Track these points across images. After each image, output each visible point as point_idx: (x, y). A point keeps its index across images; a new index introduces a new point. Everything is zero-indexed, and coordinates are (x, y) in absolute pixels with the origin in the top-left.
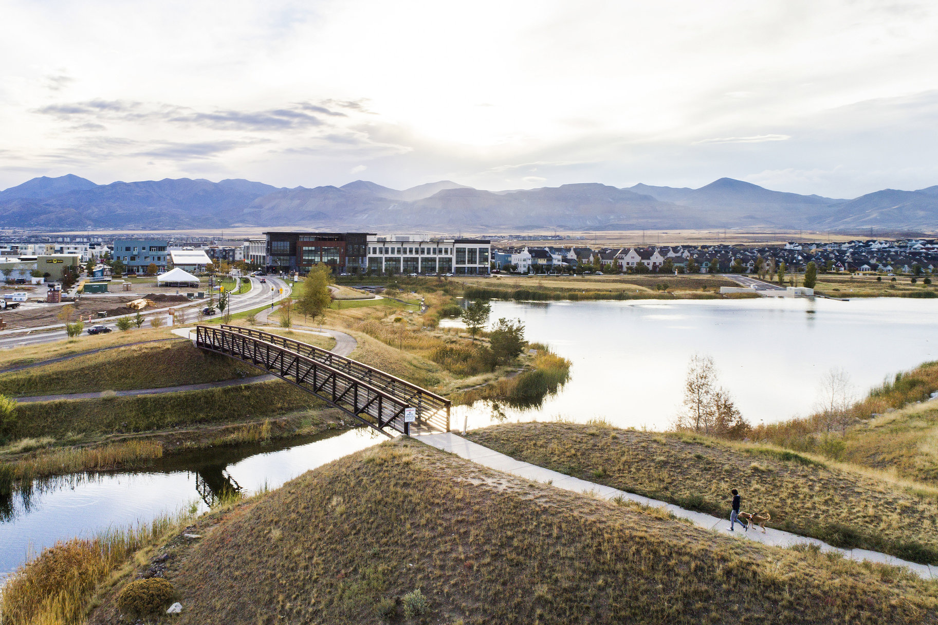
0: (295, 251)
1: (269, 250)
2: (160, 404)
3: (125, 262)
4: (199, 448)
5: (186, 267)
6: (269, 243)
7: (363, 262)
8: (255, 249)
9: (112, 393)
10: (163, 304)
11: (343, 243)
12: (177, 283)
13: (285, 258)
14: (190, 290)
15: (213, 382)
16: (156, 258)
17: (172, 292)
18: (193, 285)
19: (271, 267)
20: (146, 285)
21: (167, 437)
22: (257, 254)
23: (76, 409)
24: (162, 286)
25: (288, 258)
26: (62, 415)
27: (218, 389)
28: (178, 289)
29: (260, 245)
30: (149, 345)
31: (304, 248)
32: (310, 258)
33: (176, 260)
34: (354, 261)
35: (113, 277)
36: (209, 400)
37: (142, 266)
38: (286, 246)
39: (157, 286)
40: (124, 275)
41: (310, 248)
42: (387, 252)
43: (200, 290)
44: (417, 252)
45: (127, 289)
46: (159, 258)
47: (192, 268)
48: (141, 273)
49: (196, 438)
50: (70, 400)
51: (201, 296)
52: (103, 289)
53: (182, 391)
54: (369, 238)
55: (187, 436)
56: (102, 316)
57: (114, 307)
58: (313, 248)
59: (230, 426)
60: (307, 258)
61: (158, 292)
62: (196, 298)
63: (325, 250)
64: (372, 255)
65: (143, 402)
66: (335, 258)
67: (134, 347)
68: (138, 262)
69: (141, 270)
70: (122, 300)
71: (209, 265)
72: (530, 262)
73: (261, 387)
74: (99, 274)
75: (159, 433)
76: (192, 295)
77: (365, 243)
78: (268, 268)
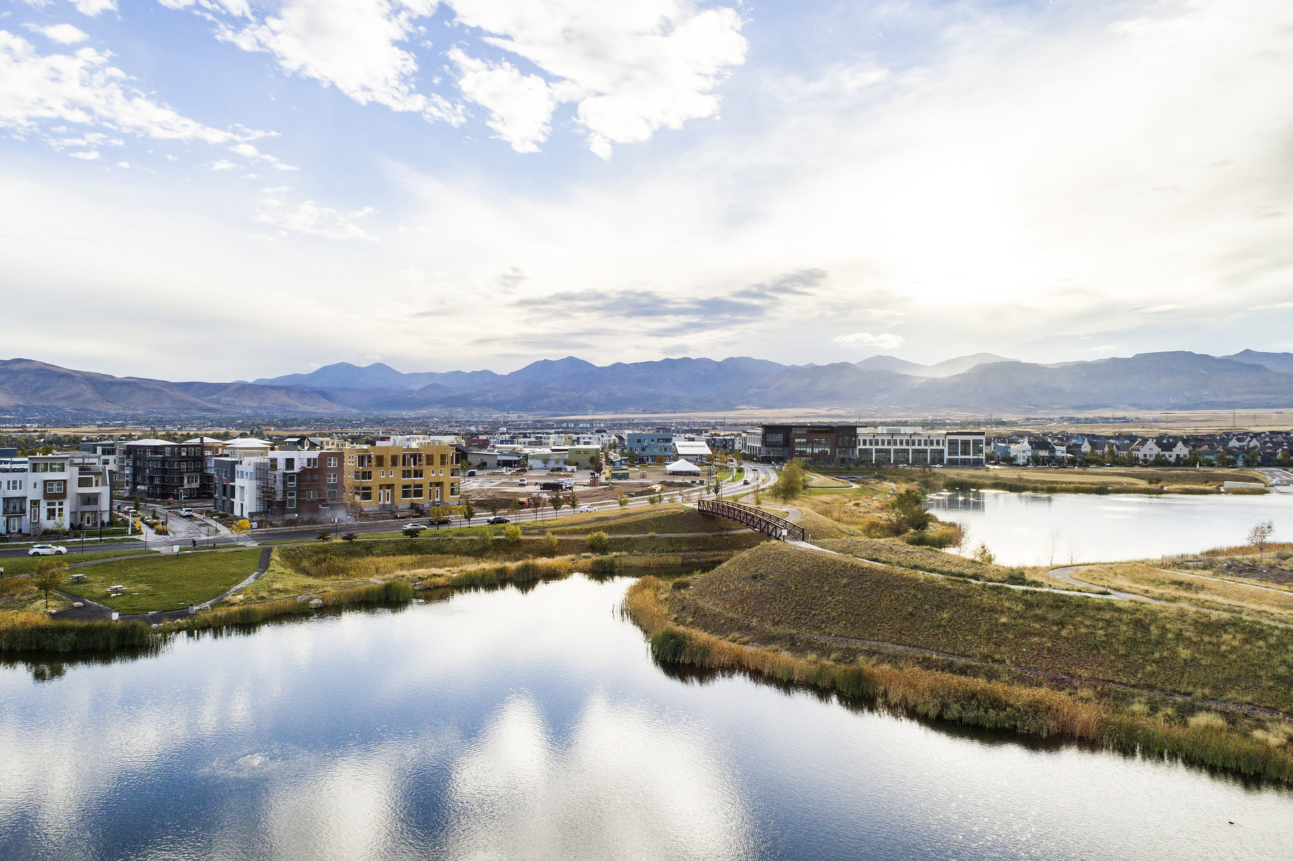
0: (788, 443)
1: (764, 442)
2: (679, 540)
3: (637, 453)
4: (699, 562)
5: (689, 458)
6: (764, 436)
7: (853, 453)
8: (751, 440)
9: (653, 534)
10: (673, 489)
11: (834, 436)
12: (682, 472)
13: (779, 449)
14: (693, 478)
15: (707, 531)
16: (663, 449)
17: (679, 480)
18: (695, 474)
19: (766, 457)
20: (657, 473)
21: (683, 556)
22: (753, 445)
23: (636, 540)
24: (670, 474)
25: (782, 449)
26: (630, 543)
27: (710, 535)
28: (684, 477)
29: (756, 436)
30: (671, 510)
31: (796, 440)
32: (802, 449)
33: (681, 451)
34: (844, 452)
35: (630, 466)
36: (705, 540)
37: (651, 456)
38: (779, 438)
39: (666, 474)
40: (637, 464)
41: (802, 440)
42: (877, 443)
43: (701, 478)
44: (907, 443)
45: (643, 477)
46: (666, 450)
47: (694, 458)
48: (650, 462)
49: (698, 558)
50: (632, 536)
51: (702, 483)
52: (626, 476)
53: (690, 535)
54: (859, 430)
55: (693, 556)
56: (632, 496)
57: (640, 490)
58: (805, 440)
59: (716, 553)
60: (799, 449)
61: (669, 479)
62: (698, 484)
63: (816, 442)
64: (862, 447)
65: (670, 539)
66: (826, 449)
67: (663, 511)
68: (648, 452)
69: (650, 460)
70: (642, 485)
71: (709, 455)
72: (1030, 454)
73: (734, 535)
74: (618, 463)
75: (679, 554)
76: (695, 482)
77: (856, 436)
78: (763, 458)
